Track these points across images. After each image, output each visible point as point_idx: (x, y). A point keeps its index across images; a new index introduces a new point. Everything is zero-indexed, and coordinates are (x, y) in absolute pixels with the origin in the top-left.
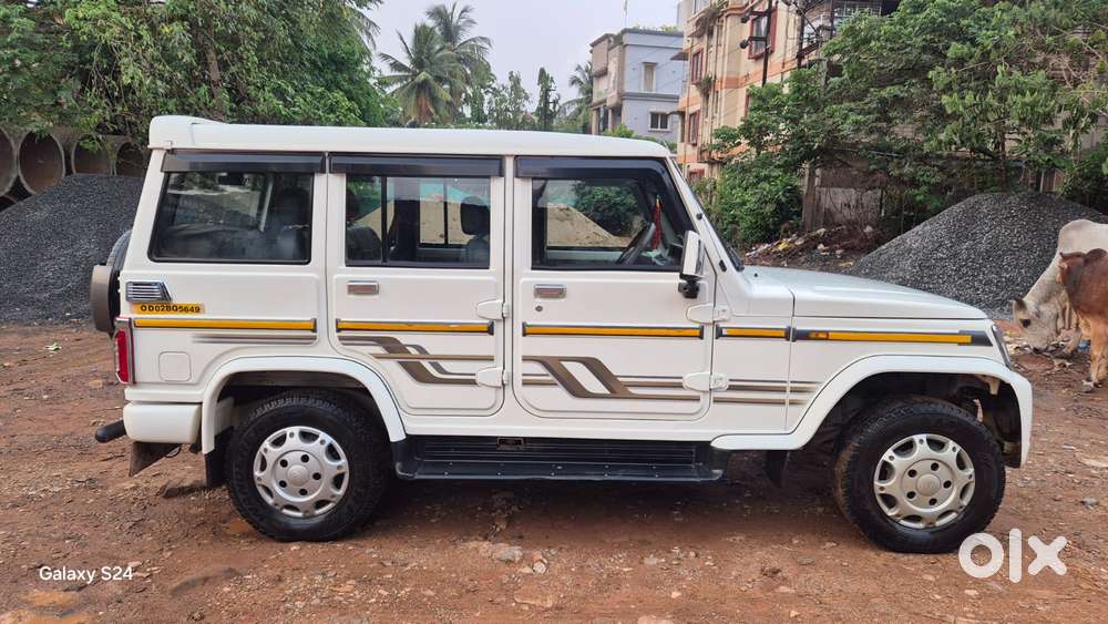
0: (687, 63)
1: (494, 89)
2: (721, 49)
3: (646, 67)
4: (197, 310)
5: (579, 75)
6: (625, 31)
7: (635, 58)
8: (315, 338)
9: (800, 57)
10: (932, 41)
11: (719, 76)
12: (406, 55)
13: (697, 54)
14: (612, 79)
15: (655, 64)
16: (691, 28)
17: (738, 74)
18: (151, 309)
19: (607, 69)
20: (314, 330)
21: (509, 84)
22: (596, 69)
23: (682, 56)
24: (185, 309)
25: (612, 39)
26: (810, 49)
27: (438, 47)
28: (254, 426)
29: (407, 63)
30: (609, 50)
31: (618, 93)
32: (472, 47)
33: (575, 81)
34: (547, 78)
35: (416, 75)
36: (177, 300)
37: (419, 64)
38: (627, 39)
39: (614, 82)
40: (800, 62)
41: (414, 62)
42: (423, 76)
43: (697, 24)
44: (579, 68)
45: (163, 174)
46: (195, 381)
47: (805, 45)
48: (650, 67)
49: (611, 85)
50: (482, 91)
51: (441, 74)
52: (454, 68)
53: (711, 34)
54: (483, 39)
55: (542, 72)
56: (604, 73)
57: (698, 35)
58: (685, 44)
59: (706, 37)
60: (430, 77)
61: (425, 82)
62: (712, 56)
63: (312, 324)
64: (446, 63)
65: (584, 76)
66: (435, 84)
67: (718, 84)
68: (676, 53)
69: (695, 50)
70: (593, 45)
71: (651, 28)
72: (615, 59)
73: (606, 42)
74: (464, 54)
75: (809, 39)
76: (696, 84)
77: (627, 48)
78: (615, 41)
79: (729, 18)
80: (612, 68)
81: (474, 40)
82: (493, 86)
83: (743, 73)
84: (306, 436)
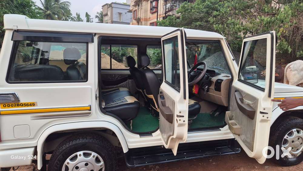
0: (132, 13)
1: (72, 18)
2: (142, 10)
3: (119, 14)
4: (33, 104)
5: (98, 15)
6: (112, 3)
7: (115, 11)
8: (90, 113)
9: (166, 13)
10: (208, 10)
11: (142, 18)
12: (42, 5)
13: (134, 11)
14: (109, 17)
15: (122, 13)
16: (133, 4)
17: (147, 17)
18: (9, 106)
19: (107, 14)
20: (90, 110)
21: (76, 16)
22: (104, 13)
23: (130, 11)
24: (27, 105)
25: (108, 5)
26: (169, 11)
27: (53, 4)
28: (62, 153)
29: (43, 8)
30: (108, 8)
31: (111, 21)
32: (64, 4)
33: (97, 17)
34: (88, 15)
35: (46, 12)
36: (22, 101)
37: (47, 8)
38: (113, 5)
39: (110, 18)
40: (166, 15)
41: (45, 8)
42: (48, 12)
43: (135, 2)
44: (98, 13)
45: (13, 42)
46: (32, 137)
47: (167, 10)
48: (120, 14)
49: (109, 18)
50: (68, 18)
51: (54, 12)
52: (59, 10)
53: (139, 6)
54: (68, 2)
55: (87, 13)
56: (106, 15)
57: (135, 6)
58: (131, 8)
59: (137, 6)
60: (51, 13)
61: (49, 14)
62: (139, 12)
63: (89, 107)
64: (56, 9)
65: (100, 15)
66: (53, 15)
67: (142, 20)
68: (128, 10)
69: (134, 10)
70: (103, 6)
71: (120, 3)
72: (110, 11)
73: (107, 6)
74: (61, 6)
75: (168, 9)
76: (135, 20)
77: (113, 8)
78: (110, 6)
79: (144, 2)
80: (109, 14)
81: (65, 2)
82: (71, 17)
83: (148, 17)
84: (86, 155)
